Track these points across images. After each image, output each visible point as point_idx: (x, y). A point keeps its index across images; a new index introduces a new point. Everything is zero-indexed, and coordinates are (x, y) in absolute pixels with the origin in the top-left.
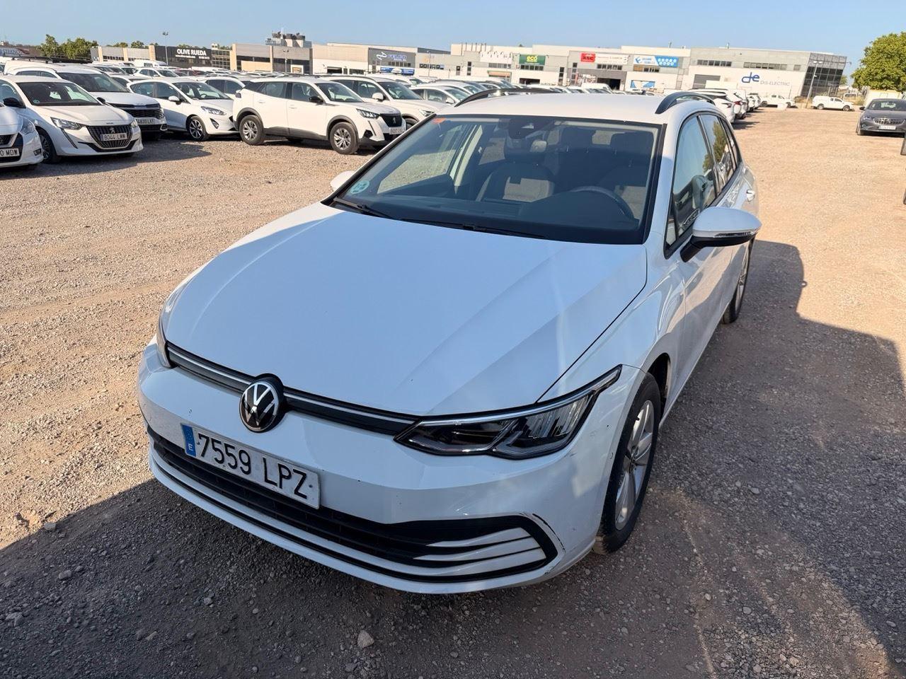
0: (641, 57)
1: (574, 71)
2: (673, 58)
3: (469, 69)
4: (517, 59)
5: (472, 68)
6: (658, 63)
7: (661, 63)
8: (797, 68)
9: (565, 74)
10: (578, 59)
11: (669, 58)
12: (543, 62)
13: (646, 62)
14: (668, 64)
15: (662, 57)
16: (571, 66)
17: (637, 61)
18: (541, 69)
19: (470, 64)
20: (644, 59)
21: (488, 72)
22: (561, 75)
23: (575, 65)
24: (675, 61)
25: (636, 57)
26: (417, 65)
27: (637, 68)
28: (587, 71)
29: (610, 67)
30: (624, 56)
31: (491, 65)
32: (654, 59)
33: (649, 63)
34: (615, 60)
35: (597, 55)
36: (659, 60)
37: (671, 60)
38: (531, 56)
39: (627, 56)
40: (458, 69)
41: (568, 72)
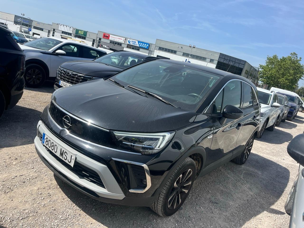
0: (131, 40)
1: (99, 42)
2: (147, 44)
3: (54, 33)
4: (75, 31)
5: (55, 33)
6: (139, 45)
7: (140, 45)
8: (212, 61)
9: (95, 44)
10: (101, 37)
11: (145, 43)
12: (86, 36)
13: (133, 44)
14: (144, 46)
15: (141, 42)
16: (98, 39)
17: (129, 42)
18: (84, 38)
19: (54, 30)
20: (132, 42)
21: (61, 36)
22: (93, 44)
23: (100, 39)
24: (147, 45)
25: (128, 40)
26: (33, 27)
27: (129, 46)
28: (106, 44)
29: (116, 44)
30: (123, 38)
31: (63, 32)
32: (137, 43)
33: (135, 44)
34: (119, 40)
35: (111, 36)
36: (140, 43)
37: (145, 45)
38: (81, 31)
39: (125, 39)
40: (49, 32)
41: (96, 43)
